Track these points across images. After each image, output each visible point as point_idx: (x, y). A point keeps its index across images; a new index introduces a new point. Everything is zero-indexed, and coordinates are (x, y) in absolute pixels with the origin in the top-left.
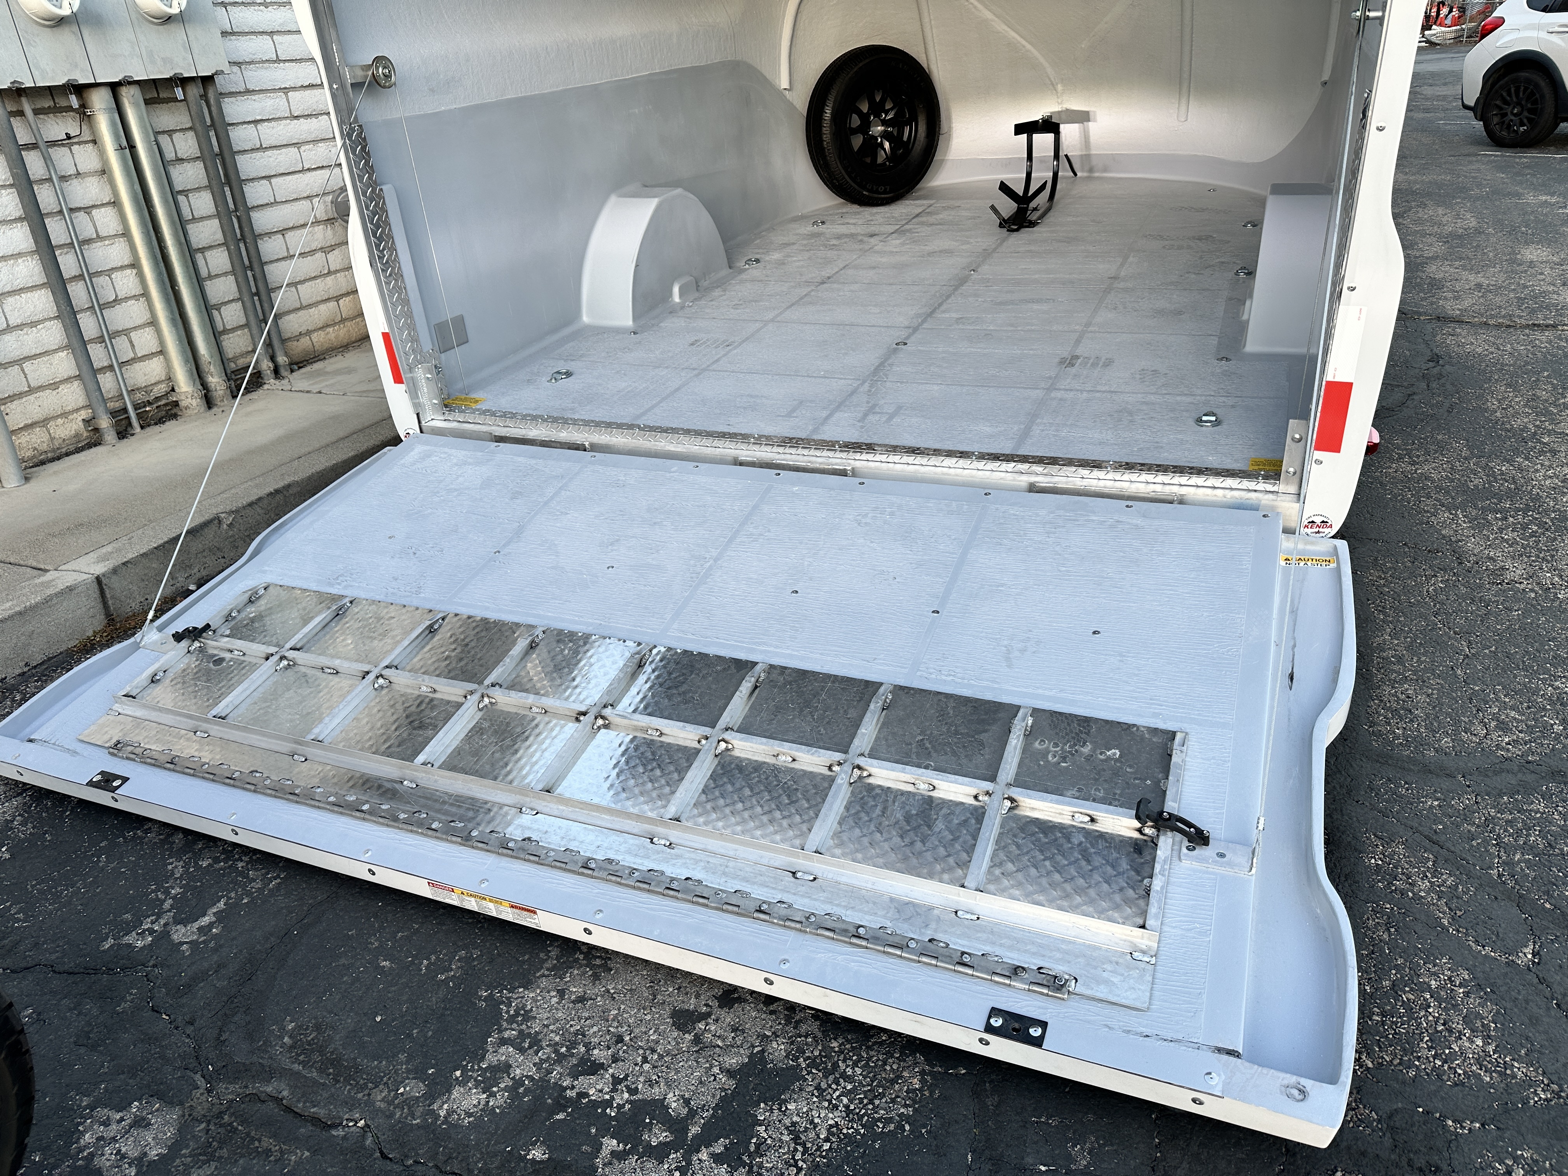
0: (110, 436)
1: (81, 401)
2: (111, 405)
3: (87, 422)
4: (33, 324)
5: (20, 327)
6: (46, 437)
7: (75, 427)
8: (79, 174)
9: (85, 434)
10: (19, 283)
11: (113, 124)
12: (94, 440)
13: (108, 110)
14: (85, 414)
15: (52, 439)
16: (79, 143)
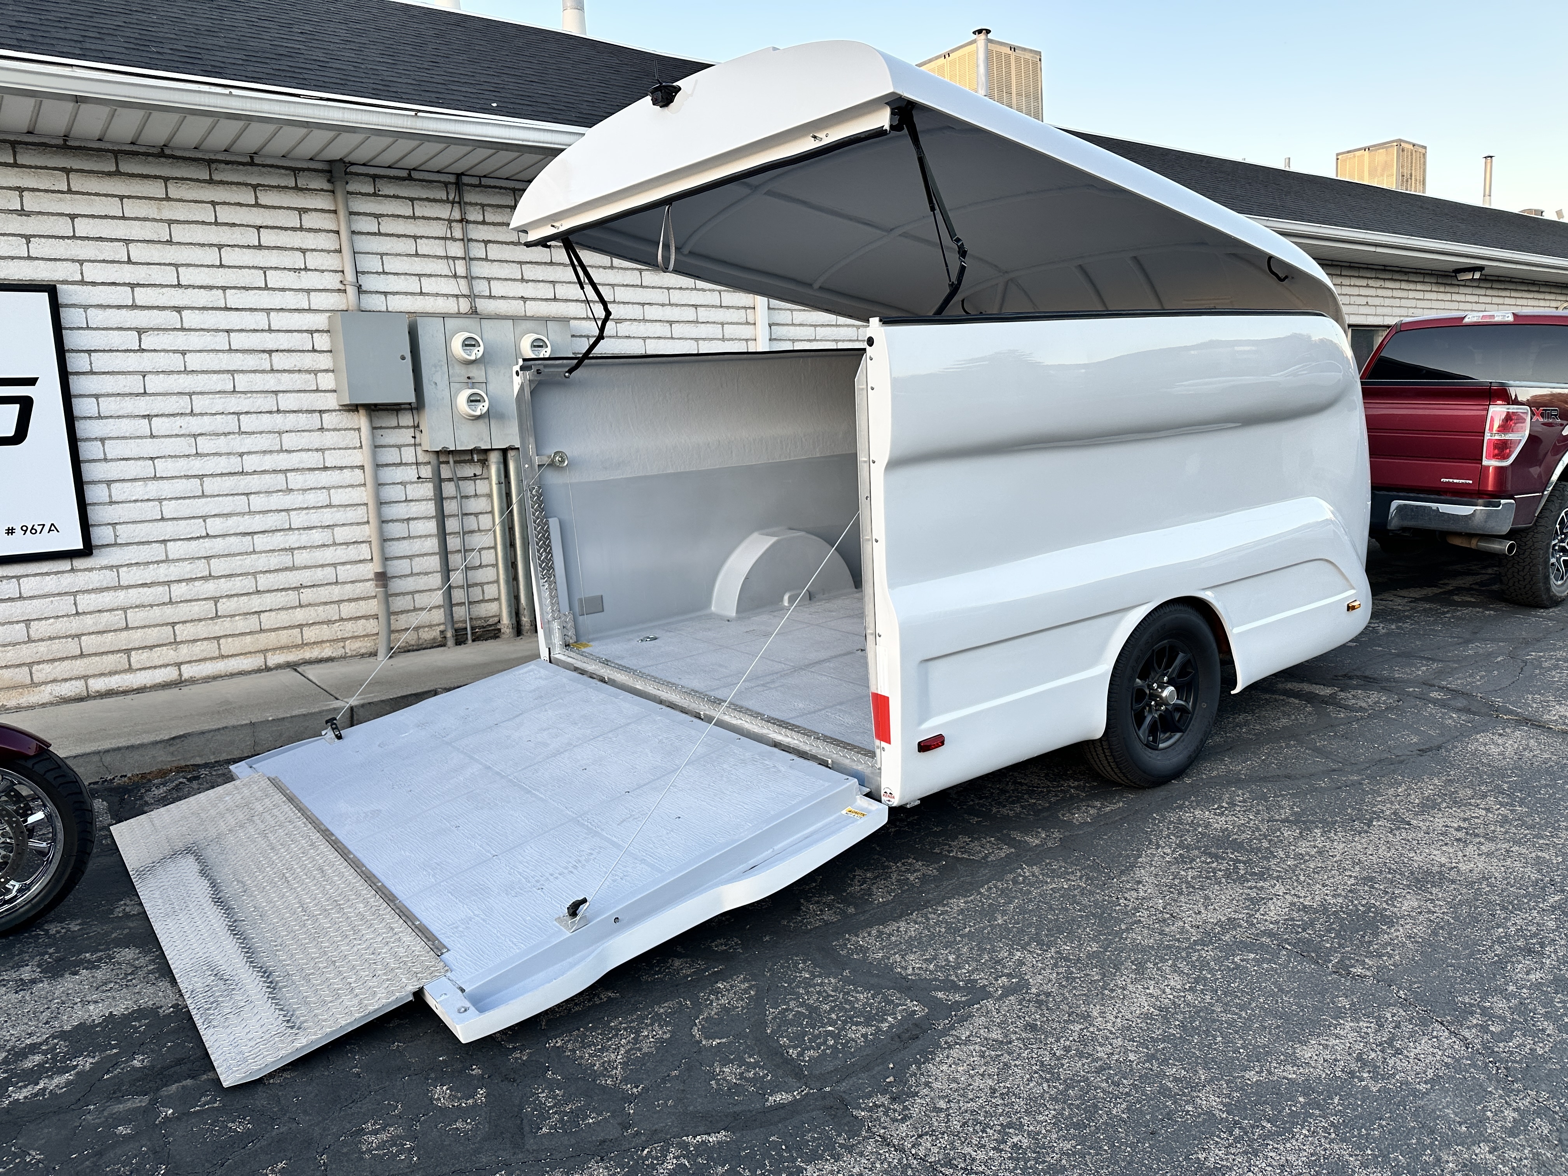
0: (450, 642)
1: (442, 620)
2: (456, 626)
3: (442, 632)
4: (426, 574)
5: (418, 574)
6: (416, 637)
7: (434, 634)
8: (476, 495)
9: (440, 639)
10: (424, 551)
11: (498, 470)
12: (441, 644)
13: (498, 463)
14: (442, 628)
15: (419, 638)
16: (481, 479)
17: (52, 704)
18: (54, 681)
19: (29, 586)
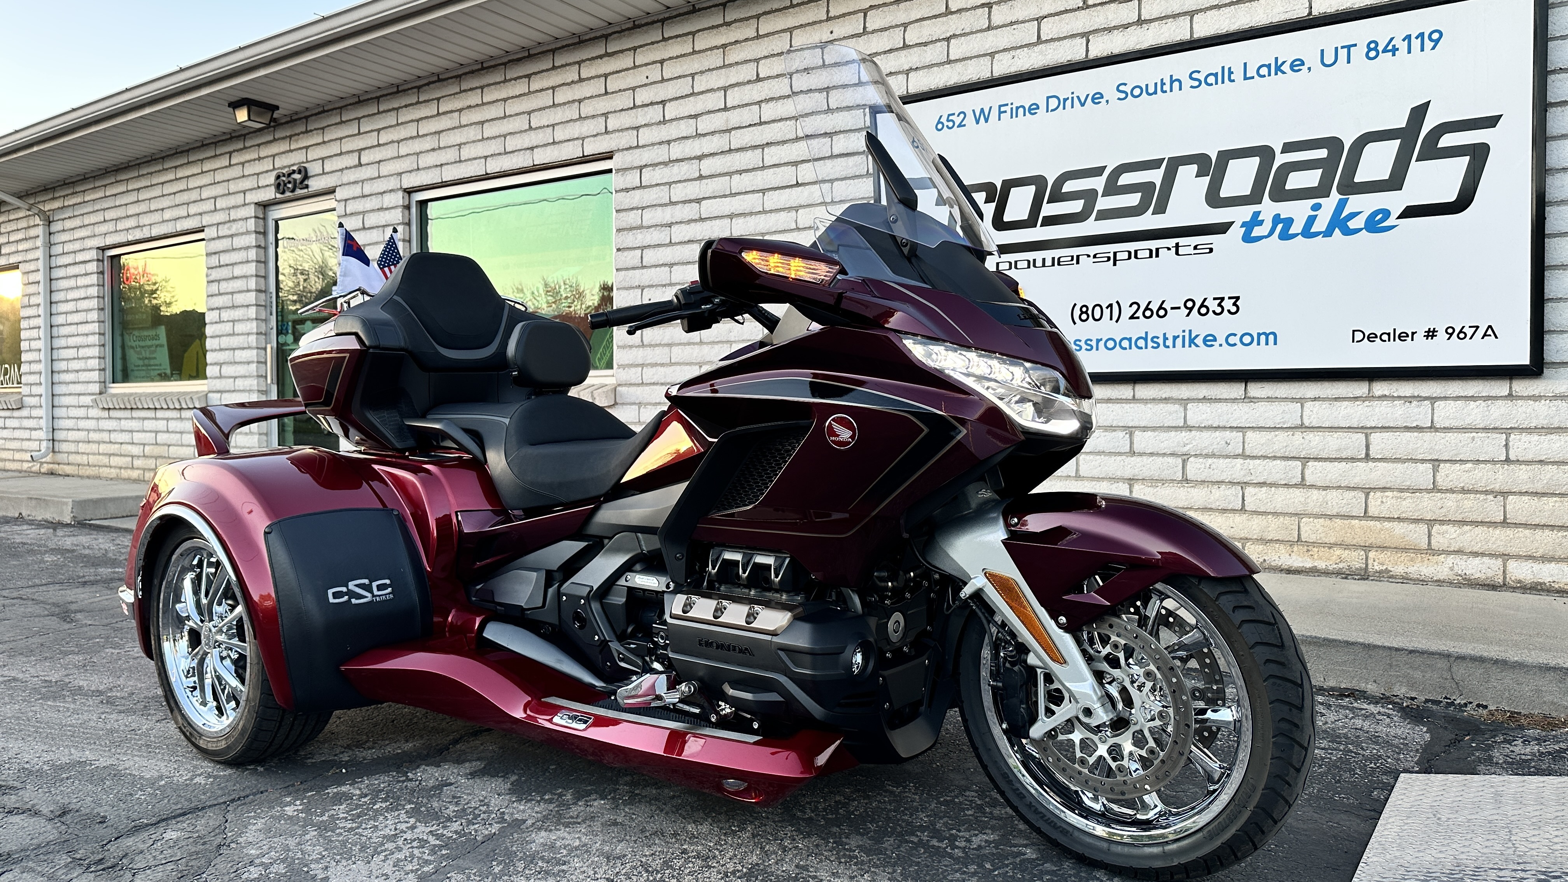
17: (1451, 583)
18: (1459, 552)
19: (1446, 413)
